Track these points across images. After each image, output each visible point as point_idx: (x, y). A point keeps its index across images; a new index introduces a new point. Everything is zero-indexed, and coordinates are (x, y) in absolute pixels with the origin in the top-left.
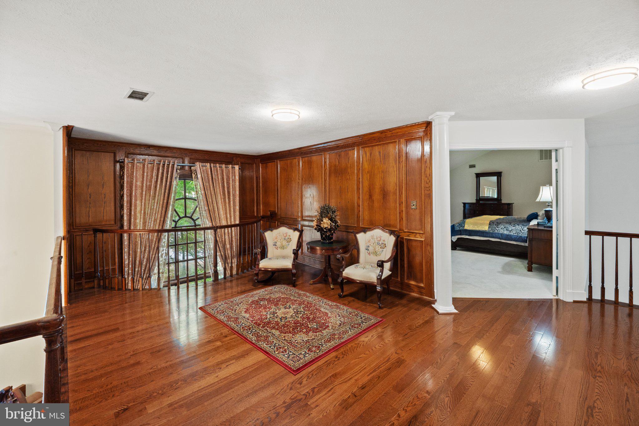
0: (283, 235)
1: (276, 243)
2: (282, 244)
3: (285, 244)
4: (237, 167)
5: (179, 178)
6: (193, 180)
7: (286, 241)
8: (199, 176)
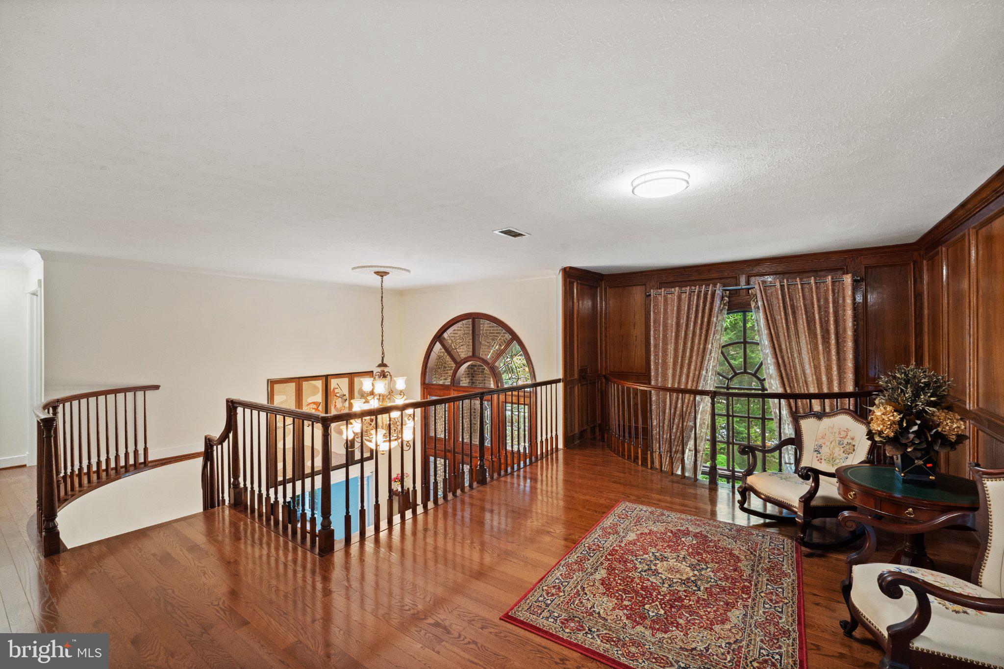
0: (839, 433)
1: (821, 446)
2: (832, 453)
3: (839, 455)
4: (848, 279)
5: (728, 310)
6: (752, 312)
7: (842, 450)
8: (760, 303)
